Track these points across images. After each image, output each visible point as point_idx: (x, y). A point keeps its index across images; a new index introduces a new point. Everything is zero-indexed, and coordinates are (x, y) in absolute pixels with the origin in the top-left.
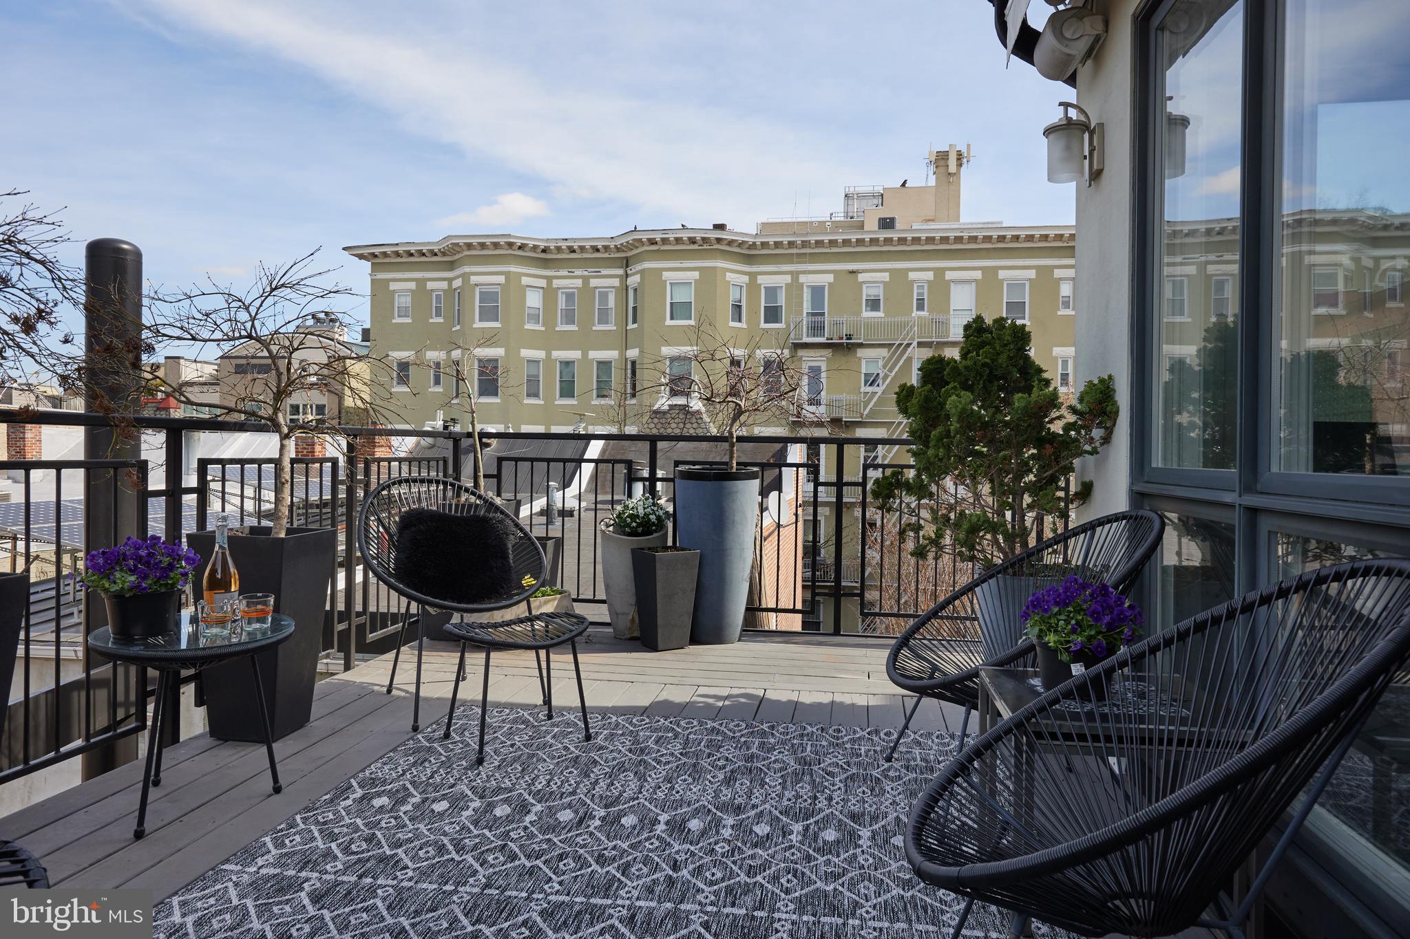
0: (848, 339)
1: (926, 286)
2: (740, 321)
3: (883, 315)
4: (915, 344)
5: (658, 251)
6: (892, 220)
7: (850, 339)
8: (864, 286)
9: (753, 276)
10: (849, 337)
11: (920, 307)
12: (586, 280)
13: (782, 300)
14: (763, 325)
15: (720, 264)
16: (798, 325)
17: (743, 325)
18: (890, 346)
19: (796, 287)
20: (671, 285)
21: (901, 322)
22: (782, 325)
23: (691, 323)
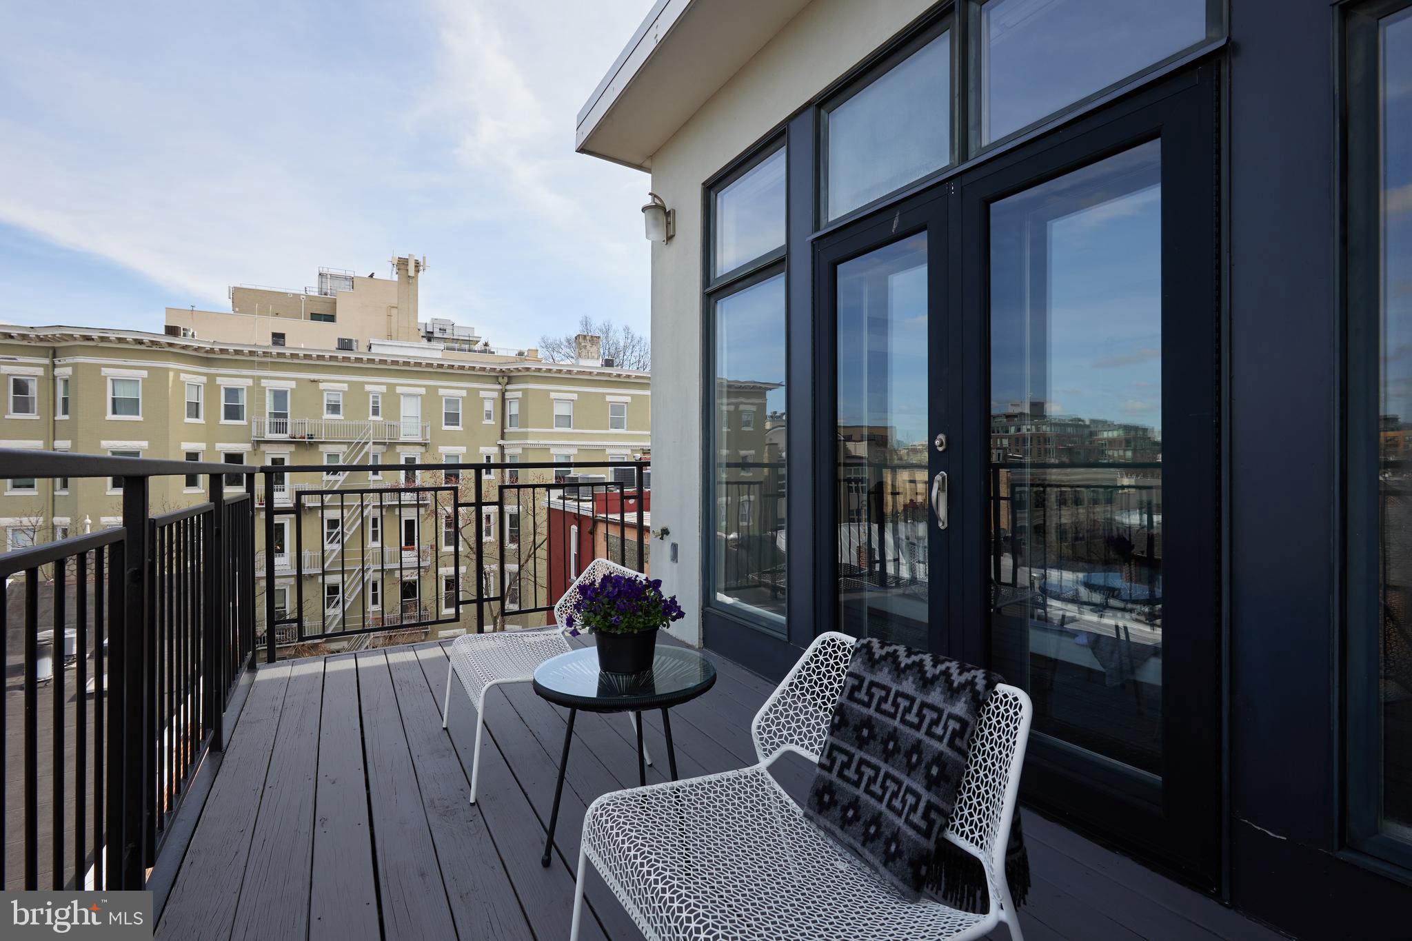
0: (309, 438)
1: (380, 396)
2: (197, 416)
3: (343, 418)
4: (371, 443)
5: (96, 347)
6: (350, 341)
7: (312, 438)
8: (325, 394)
9: (211, 377)
10: (311, 437)
11: (376, 412)
13: (244, 400)
14: (223, 421)
15: (173, 365)
16: (261, 426)
17: (201, 421)
18: (349, 444)
19: (258, 390)
20: (113, 380)
21: (359, 425)
22: (244, 422)
23: (139, 418)
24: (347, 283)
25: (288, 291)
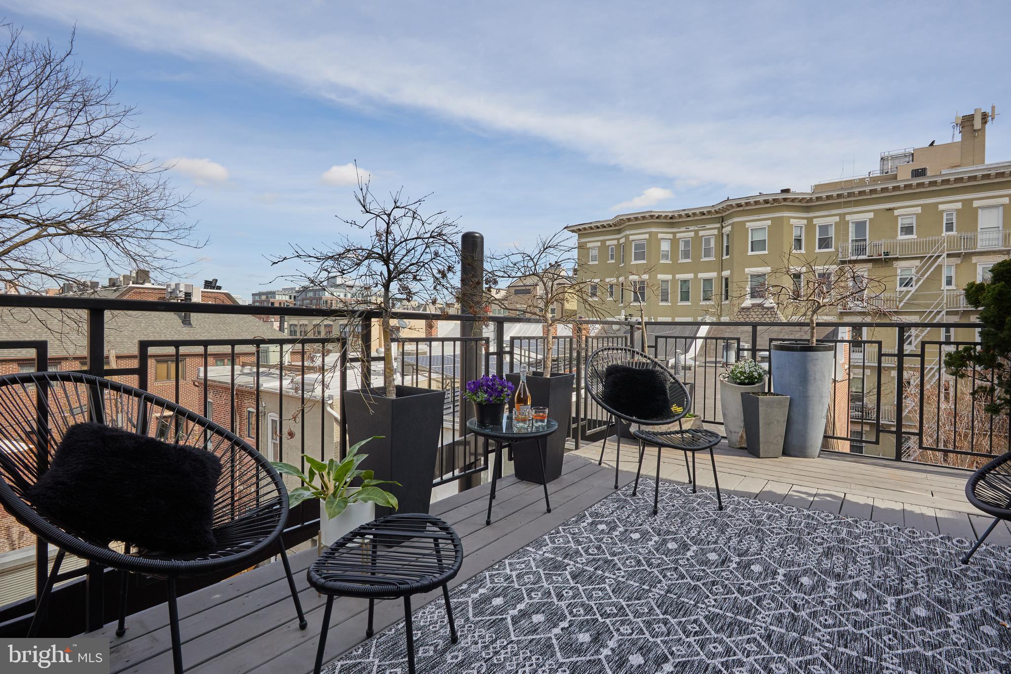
0: (885, 255)
1: (954, 213)
2: (800, 249)
3: (916, 237)
4: (945, 255)
5: (743, 210)
6: (924, 170)
7: (888, 255)
8: (899, 219)
9: (810, 220)
11: (949, 228)
12: (696, 232)
13: (832, 233)
14: (818, 250)
15: (786, 214)
16: (845, 249)
17: (803, 251)
18: (922, 258)
19: (843, 225)
20: (752, 230)
21: (932, 241)
22: (833, 250)
23: (766, 252)
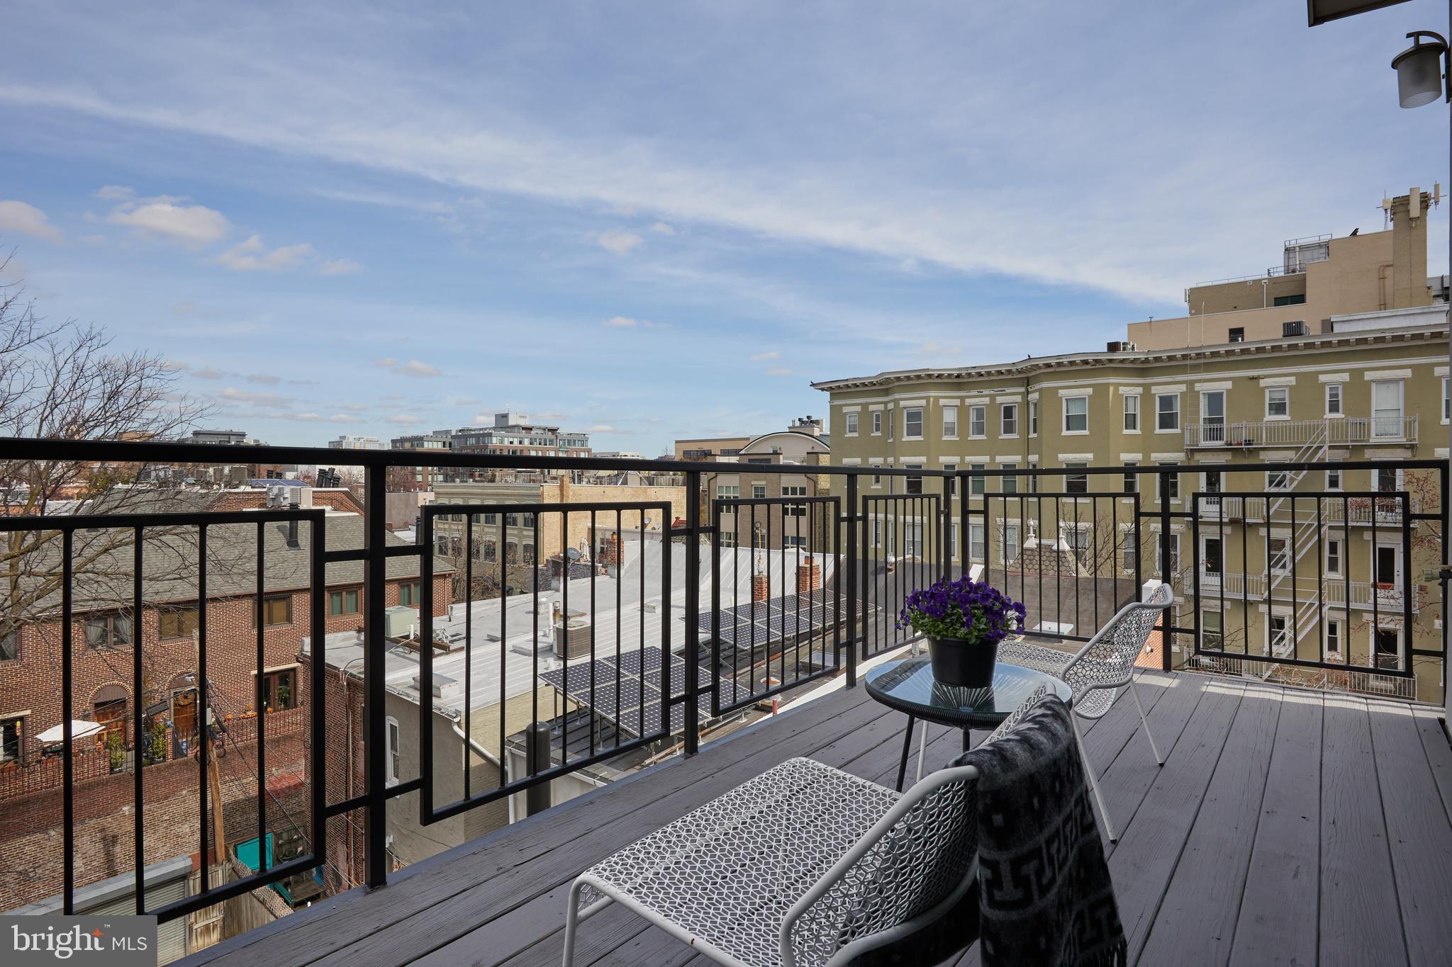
0: (1247, 444)
1: (1340, 387)
2: (1134, 428)
3: (1289, 418)
4: (1326, 447)
5: (1055, 372)
6: (1299, 324)
7: (1251, 444)
8: (1267, 392)
9: (1147, 388)
10: (1249, 442)
11: (1334, 407)
12: (993, 397)
13: (1178, 408)
14: (1158, 431)
15: (1113, 380)
16: (1194, 433)
17: (1138, 431)
18: (1298, 449)
19: (1192, 395)
20: (1067, 400)
21: (1310, 426)
22: (1178, 431)
23: (1086, 432)
24: (1323, 250)
25: (1247, 279)
